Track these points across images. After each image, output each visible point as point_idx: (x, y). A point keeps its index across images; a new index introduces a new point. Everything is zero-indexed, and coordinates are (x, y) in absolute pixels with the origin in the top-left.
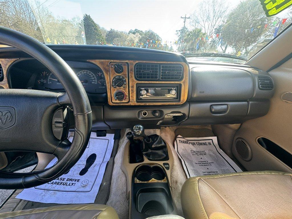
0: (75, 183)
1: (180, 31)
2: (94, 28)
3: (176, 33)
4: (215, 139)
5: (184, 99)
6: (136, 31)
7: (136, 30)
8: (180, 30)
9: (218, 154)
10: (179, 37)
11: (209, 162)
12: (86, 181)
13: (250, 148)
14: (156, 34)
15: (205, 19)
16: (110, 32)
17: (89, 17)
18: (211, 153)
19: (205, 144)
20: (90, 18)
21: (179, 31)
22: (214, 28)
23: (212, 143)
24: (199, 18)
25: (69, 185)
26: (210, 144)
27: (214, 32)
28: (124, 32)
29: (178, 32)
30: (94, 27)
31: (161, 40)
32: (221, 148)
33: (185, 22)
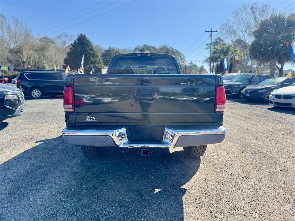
2: (89, 49)
6: (146, 48)
7: (145, 46)
14: (176, 50)
16: (107, 51)
17: (85, 36)
20: (85, 38)
28: (127, 50)
30: (89, 47)
31: (183, 57)
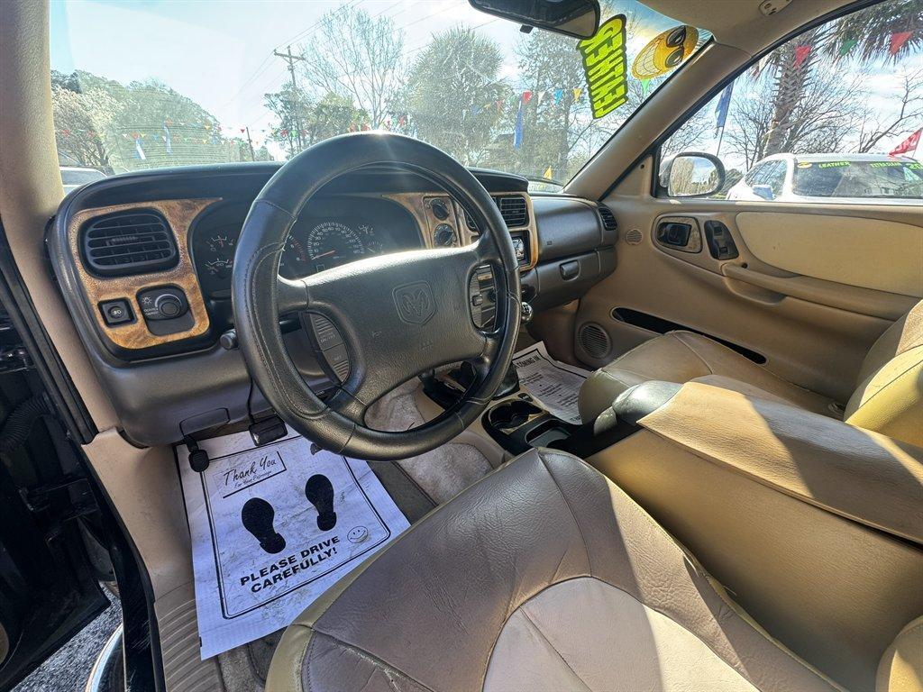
0: (334, 549)
1: (281, 98)
3: (267, 101)
4: (540, 346)
5: (535, 259)
8: (278, 92)
9: (559, 370)
10: (282, 115)
11: (555, 385)
12: (355, 530)
13: (606, 331)
15: (351, 69)
18: (549, 372)
19: (530, 361)
21: (277, 95)
22: (383, 100)
23: (539, 356)
24: (331, 60)
25: (321, 560)
26: (537, 358)
27: (386, 110)
29: (273, 99)
32: (555, 359)
33: (292, 70)
